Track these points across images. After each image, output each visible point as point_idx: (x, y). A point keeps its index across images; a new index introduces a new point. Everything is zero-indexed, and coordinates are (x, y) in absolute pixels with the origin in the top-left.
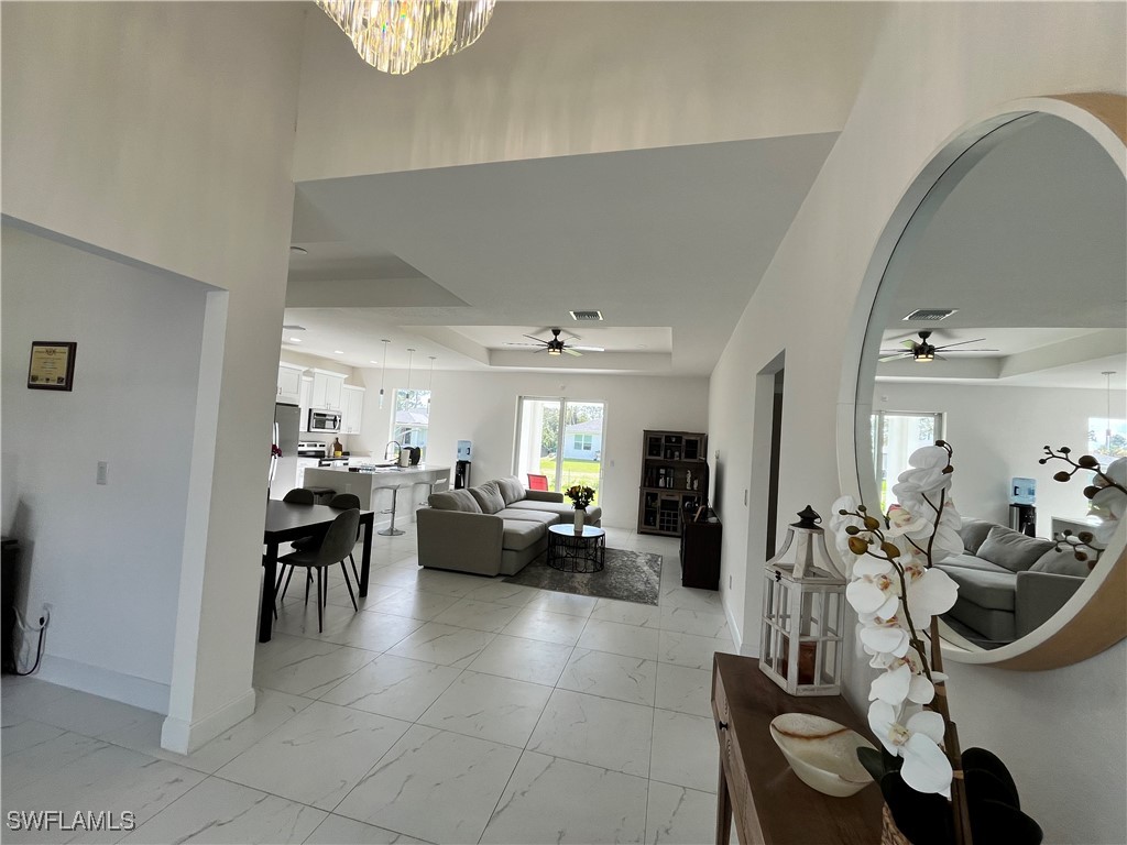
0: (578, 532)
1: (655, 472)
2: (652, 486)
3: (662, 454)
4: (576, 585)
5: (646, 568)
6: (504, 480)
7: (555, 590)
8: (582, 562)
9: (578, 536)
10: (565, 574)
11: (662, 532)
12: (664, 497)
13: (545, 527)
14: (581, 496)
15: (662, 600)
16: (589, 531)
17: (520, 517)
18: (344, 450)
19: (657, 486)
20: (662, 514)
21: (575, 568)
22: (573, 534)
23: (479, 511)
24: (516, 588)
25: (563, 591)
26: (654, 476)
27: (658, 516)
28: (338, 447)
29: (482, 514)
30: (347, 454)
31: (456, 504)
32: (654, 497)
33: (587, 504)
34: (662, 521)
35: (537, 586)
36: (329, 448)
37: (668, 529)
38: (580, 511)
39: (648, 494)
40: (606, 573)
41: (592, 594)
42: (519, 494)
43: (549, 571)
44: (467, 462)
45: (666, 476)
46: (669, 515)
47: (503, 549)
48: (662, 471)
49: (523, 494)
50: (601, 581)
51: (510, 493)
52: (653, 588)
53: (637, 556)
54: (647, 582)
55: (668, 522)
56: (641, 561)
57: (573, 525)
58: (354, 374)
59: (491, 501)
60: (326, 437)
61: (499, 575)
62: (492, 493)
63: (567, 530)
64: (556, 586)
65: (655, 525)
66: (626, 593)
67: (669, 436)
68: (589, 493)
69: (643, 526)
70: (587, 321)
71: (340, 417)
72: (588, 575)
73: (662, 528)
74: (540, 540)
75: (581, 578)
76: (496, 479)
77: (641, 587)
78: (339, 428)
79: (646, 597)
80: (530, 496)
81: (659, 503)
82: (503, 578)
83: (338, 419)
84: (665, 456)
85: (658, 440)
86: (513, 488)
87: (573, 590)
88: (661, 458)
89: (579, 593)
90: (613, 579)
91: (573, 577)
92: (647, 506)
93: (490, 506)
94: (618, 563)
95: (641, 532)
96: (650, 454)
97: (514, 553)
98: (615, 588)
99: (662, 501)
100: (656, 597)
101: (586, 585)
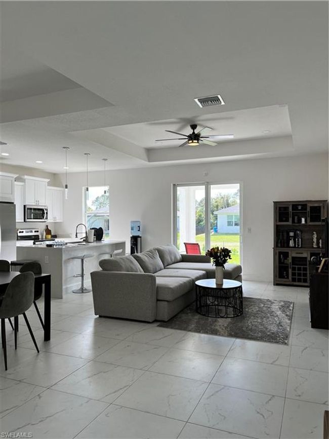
0: (220, 285)
1: (285, 234)
2: (284, 247)
3: (291, 219)
4: (218, 328)
5: (279, 313)
6: (163, 247)
7: (199, 332)
8: (223, 308)
9: (220, 288)
10: (210, 319)
11: (295, 283)
12: (294, 255)
13: (194, 281)
14: (220, 256)
15: (292, 340)
16: (228, 284)
17: (174, 275)
18: (52, 234)
19: (288, 246)
20: (294, 269)
21: (218, 315)
22: (215, 286)
23: (141, 271)
24: (168, 331)
25: (206, 332)
26: (285, 238)
27: (290, 271)
28: (48, 231)
29: (143, 273)
30: (55, 236)
31: (121, 266)
32: (286, 255)
33: (225, 261)
34: (293, 274)
35: (185, 329)
36: (41, 233)
37: (299, 280)
38: (220, 268)
39: (280, 253)
40: (244, 318)
41: (230, 335)
42: (175, 257)
43: (197, 317)
44: (139, 237)
45: (295, 237)
46: (299, 269)
47: (158, 300)
48: (292, 234)
49: (179, 257)
50: (240, 325)
51: (168, 258)
52: (284, 330)
53: (272, 303)
54: (280, 324)
55: (299, 275)
56: (275, 307)
57: (215, 280)
58: (55, 179)
59: (151, 264)
60: (39, 226)
61: (156, 321)
62: (153, 257)
63: (211, 283)
64: (201, 329)
65: (288, 278)
66: (260, 335)
67: (295, 205)
68: (226, 253)
69: (278, 279)
70: (212, 107)
71: (47, 210)
72: (229, 320)
73: (294, 280)
74: (189, 292)
75: (222, 323)
76: (157, 247)
77: (274, 328)
78: (47, 218)
79: (278, 338)
80: (184, 259)
81: (290, 260)
82: (158, 323)
83: (45, 211)
84: (293, 221)
85: (286, 208)
86: (170, 253)
87: (215, 332)
88: (290, 223)
89: (220, 335)
90: (251, 322)
91: (216, 321)
92: (280, 262)
93: (151, 267)
94: (255, 309)
95: (277, 284)
96: (281, 220)
97: (166, 303)
98: (251, 330)
99: (293, 258)
100: (287, 337)
101: (226, 328)
